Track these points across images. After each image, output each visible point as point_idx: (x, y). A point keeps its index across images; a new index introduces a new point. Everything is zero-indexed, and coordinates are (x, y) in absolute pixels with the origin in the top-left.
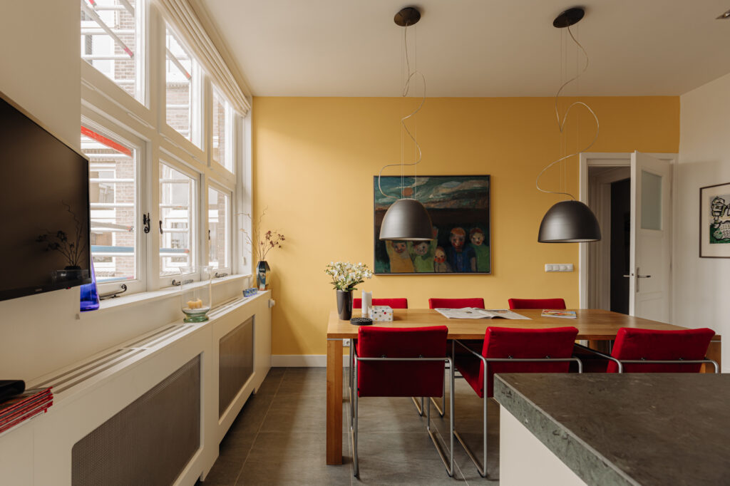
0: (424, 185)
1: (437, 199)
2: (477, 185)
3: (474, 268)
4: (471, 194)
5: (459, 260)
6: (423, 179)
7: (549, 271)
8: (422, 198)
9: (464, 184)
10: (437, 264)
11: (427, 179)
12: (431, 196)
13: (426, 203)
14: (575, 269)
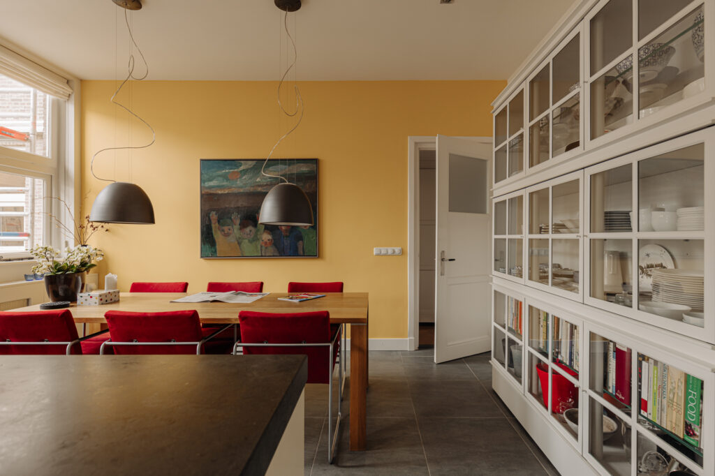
0: (251, 169)
1: (264, 182)
2: (304, 169)
3: (301, 252)
4: (300, 177)
5: (286, 244)
6: (250, 162)
7: (377, 255)
8: (249, 181)
9: (291, 167)
10: (264, 248)
11: (254, 162)
12: (258, 180)
13: (253, 187)
14: (403, 252)
